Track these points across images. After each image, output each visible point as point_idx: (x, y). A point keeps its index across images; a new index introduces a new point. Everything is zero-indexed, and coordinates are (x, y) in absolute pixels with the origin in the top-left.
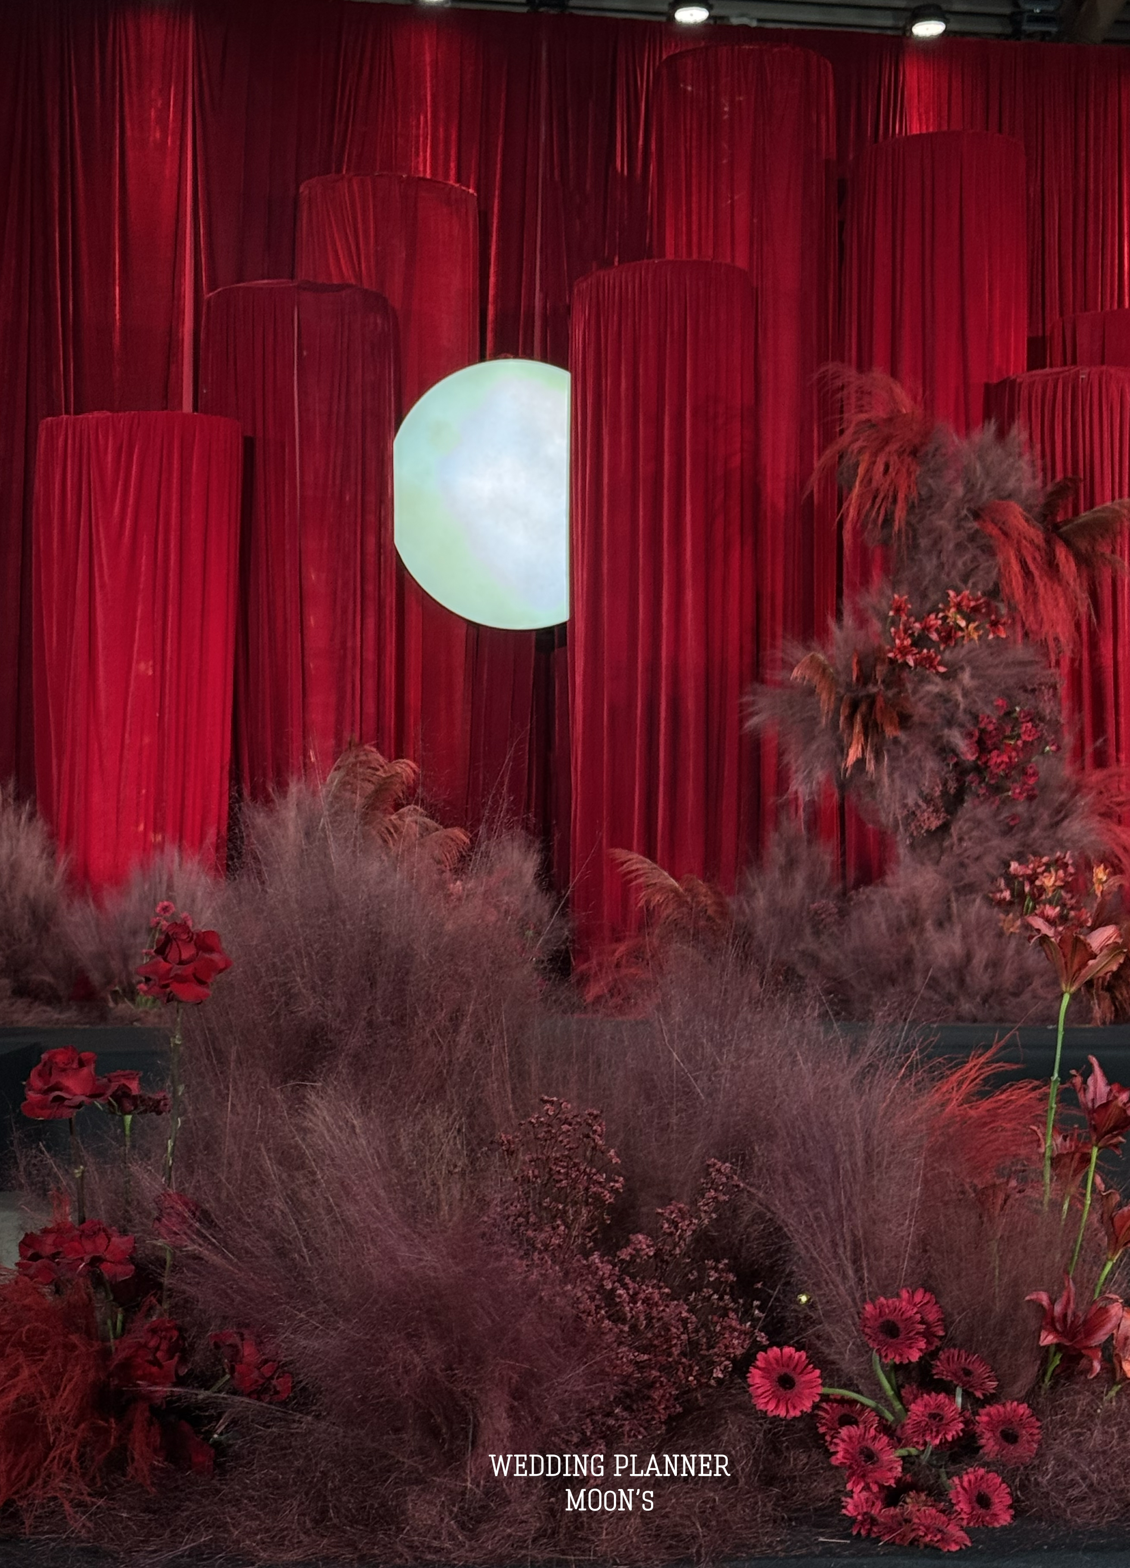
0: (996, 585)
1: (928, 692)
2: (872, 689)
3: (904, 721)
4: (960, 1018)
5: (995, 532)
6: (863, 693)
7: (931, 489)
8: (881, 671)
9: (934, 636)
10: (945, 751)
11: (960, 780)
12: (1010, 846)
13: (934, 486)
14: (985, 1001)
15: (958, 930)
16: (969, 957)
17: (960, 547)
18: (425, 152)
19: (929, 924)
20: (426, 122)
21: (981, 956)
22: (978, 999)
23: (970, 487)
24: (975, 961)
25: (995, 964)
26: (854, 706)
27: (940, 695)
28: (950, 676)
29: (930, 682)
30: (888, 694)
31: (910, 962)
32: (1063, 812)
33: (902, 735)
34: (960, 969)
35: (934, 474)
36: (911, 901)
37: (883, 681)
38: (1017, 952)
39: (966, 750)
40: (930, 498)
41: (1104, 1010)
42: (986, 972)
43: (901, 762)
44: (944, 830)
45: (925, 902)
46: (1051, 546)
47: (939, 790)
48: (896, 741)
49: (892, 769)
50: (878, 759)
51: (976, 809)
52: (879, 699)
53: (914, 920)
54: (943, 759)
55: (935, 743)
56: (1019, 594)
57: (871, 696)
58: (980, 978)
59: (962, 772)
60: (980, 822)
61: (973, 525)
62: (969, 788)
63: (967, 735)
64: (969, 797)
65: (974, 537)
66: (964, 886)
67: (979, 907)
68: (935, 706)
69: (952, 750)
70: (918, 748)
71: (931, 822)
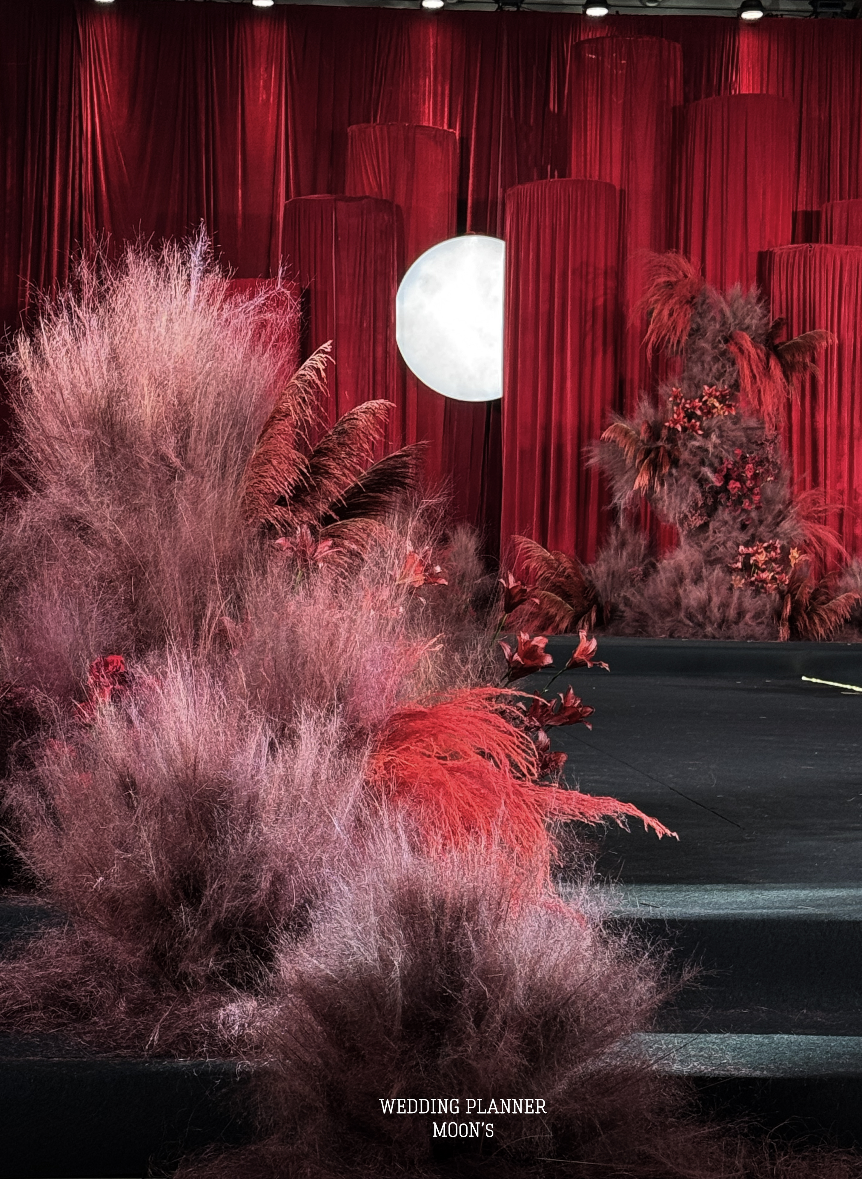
0: (736, 381)
1: (693, 446)
2: (660, 443)
3: (675, 462)
4: (705, 636)
5: (736, 350)
6: (654, 446)
7: (699, 325)
8: (664, 433)
9: (699, 413)
10: (702, 481)
13: (701, 323)
14: (720, 626)
15: (706, 585)
16: (710, 599)
17: (716, 359)
18: (429, 101)
20: (430, 82)
21: (716, 600)
22: (715, 625)
23: (724, 324)
24: (712, 604)
25: (724, 606)
26: (648, 453)
27: (699, 448)
28: (706, 436)
29: (695, 440)
30: (668, 447)
31: (678, 604)
32: (781, 516)
33: (674, 471)
34: (704, 607)
35: (701, 315)
36: (678, 568)
37: (667, 439)
38: (739, 599)
39: (715, 480)
40: (698, 330)
41: (784, 633)
42: (719, 610)
43: (675, 487)
44: (704, 527)
45: (686, 569)
46: (768, 359)
47: (700, 503)
48: (670, 474)
49: (670, 491)
50: (662, 485)
51: (724, 514)
52: (662, 450)
53: (681, 579)
54: (701, 486)
55: (695, 476)
56: (749, 388)
57: (658, 448)
58: (716, 613)
59: (715, 492)
60: (726, 523)
61: (723, 346)
62: (720, 502)
63: (715, 471)
64: (721, 508)
65: (723, 353)
66: (715, 560)
67: (718, 572)
68: (695, 454)
69: (707, 480)
70: (684, 479)
71: (696, 522)
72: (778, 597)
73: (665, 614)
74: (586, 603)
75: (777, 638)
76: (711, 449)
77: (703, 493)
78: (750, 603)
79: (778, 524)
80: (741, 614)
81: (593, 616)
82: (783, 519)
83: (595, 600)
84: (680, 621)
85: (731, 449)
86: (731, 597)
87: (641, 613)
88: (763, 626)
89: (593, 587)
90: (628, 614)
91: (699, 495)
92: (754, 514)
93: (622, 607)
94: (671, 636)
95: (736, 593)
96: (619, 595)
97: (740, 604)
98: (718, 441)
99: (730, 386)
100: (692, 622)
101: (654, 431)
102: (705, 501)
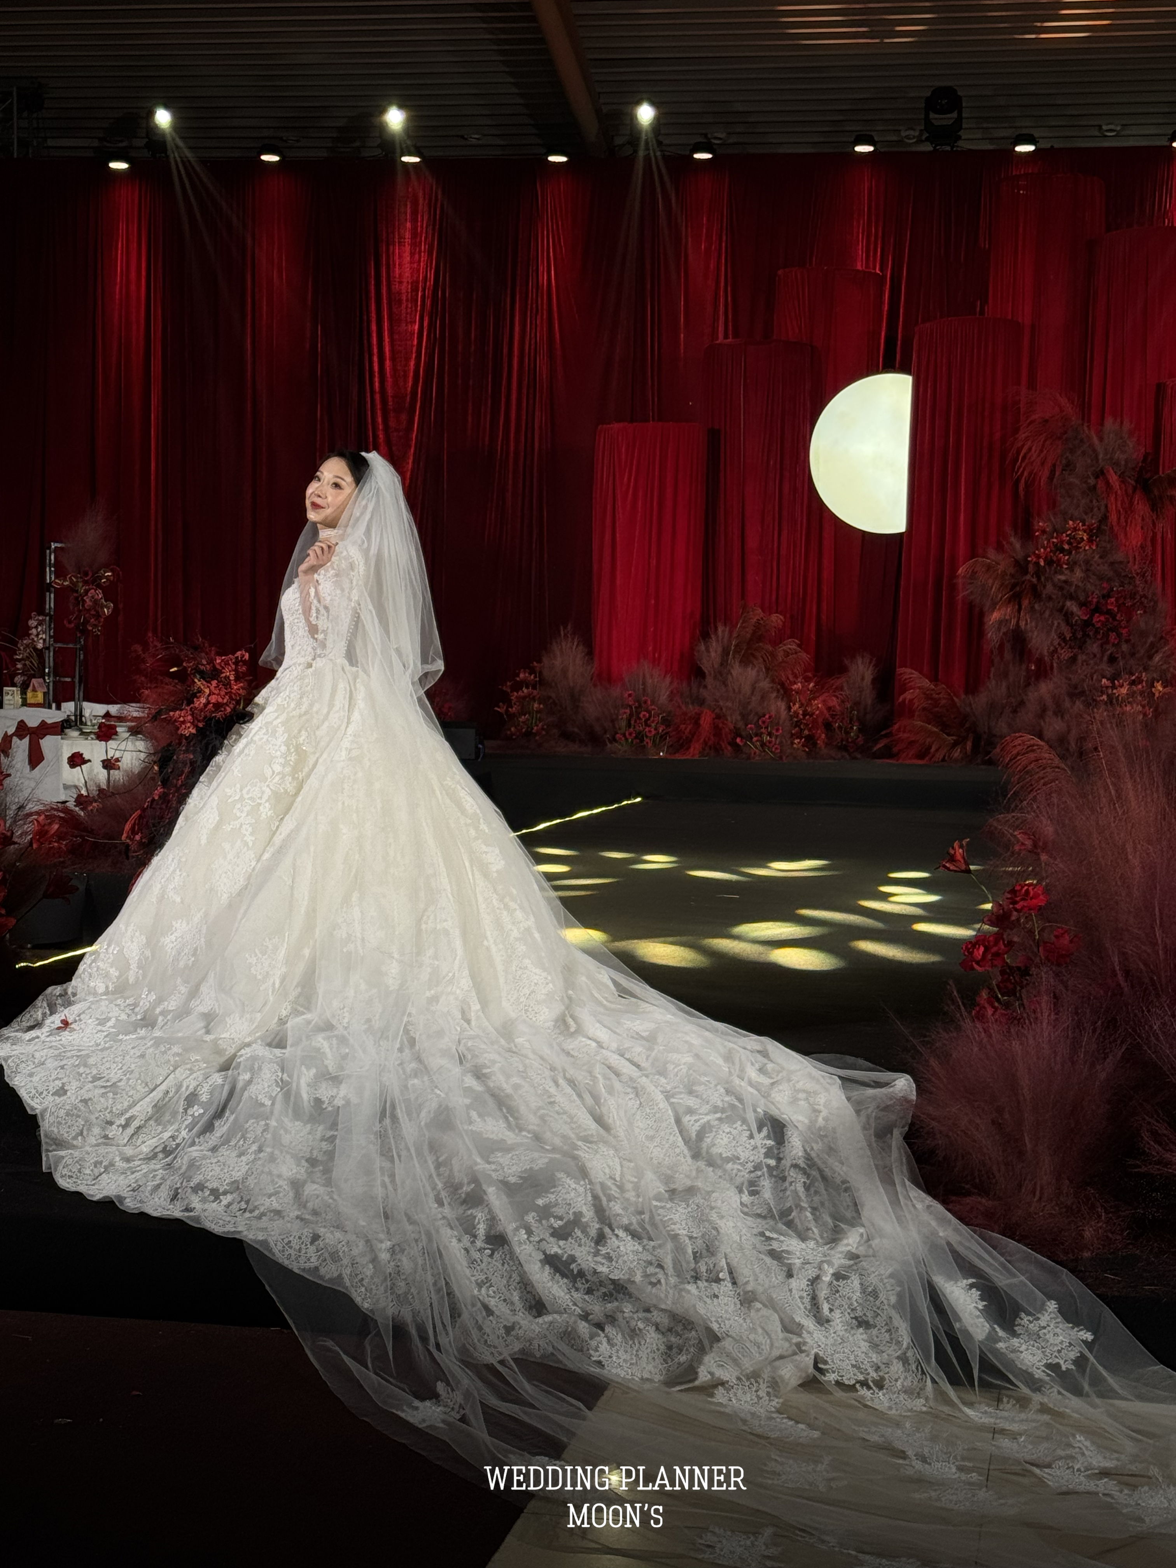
0: (1104, 515)
1: (1057, 580)
2: (1028, 577)
3: (1038, 596)
5: (1104, 486)
6: (1019, 580)
8: (1031, 568)
9: (1066, 547)
10: (1068, 616)
11: (1084, 631)
12: (1109, 670)
13: (1071, 458)
17: (1085, 494)
18: (862, 243)
20: (864, 224)
23: (1094, 458)
26: (1012, 586)
27: (1064, 581)
28: (1071, 569)
29: (1062, 574)
30: (1033, 580)
32: (1153, 650)
33: (1038, 605)
36: (1042, 701)
37: (1033, 573)
39: (1079, 614)
43: (1039, 619)
44: (1073, 660)
46: (1134, 494)
47: (1068, 636)
48: (1033, 607)
49: (1035, 623)
50: (1027, 618)
51: (1093, 648)
52: (1025, 584)
54: (1067, 620)
56: (1115, 522)
57: (1022, 582)
59: (1084, 625)
60: (1094, 655)
61: (1092, 482)
62: (1088, 635)
63: (1081, 604)
64: (1088, 640)
65: (1093, 489)
66: (1080, 692)
67: (1079, 705)
68: (1061, 589)
69: (1072, 613)
70: (1047, 613)
71: (1065, 654)
74: (964, 732)
76: (1076, 583)
77: (1070, 626)
81: (969, 745)
83: (973, 728)
85: (1097, 583)
89: (971, 717)
91: (1066, 628)
92: (1124, 647)
98: (1083, 575)
99: (1098, 521)
101: (1021, 566)
102: (1074, 634)
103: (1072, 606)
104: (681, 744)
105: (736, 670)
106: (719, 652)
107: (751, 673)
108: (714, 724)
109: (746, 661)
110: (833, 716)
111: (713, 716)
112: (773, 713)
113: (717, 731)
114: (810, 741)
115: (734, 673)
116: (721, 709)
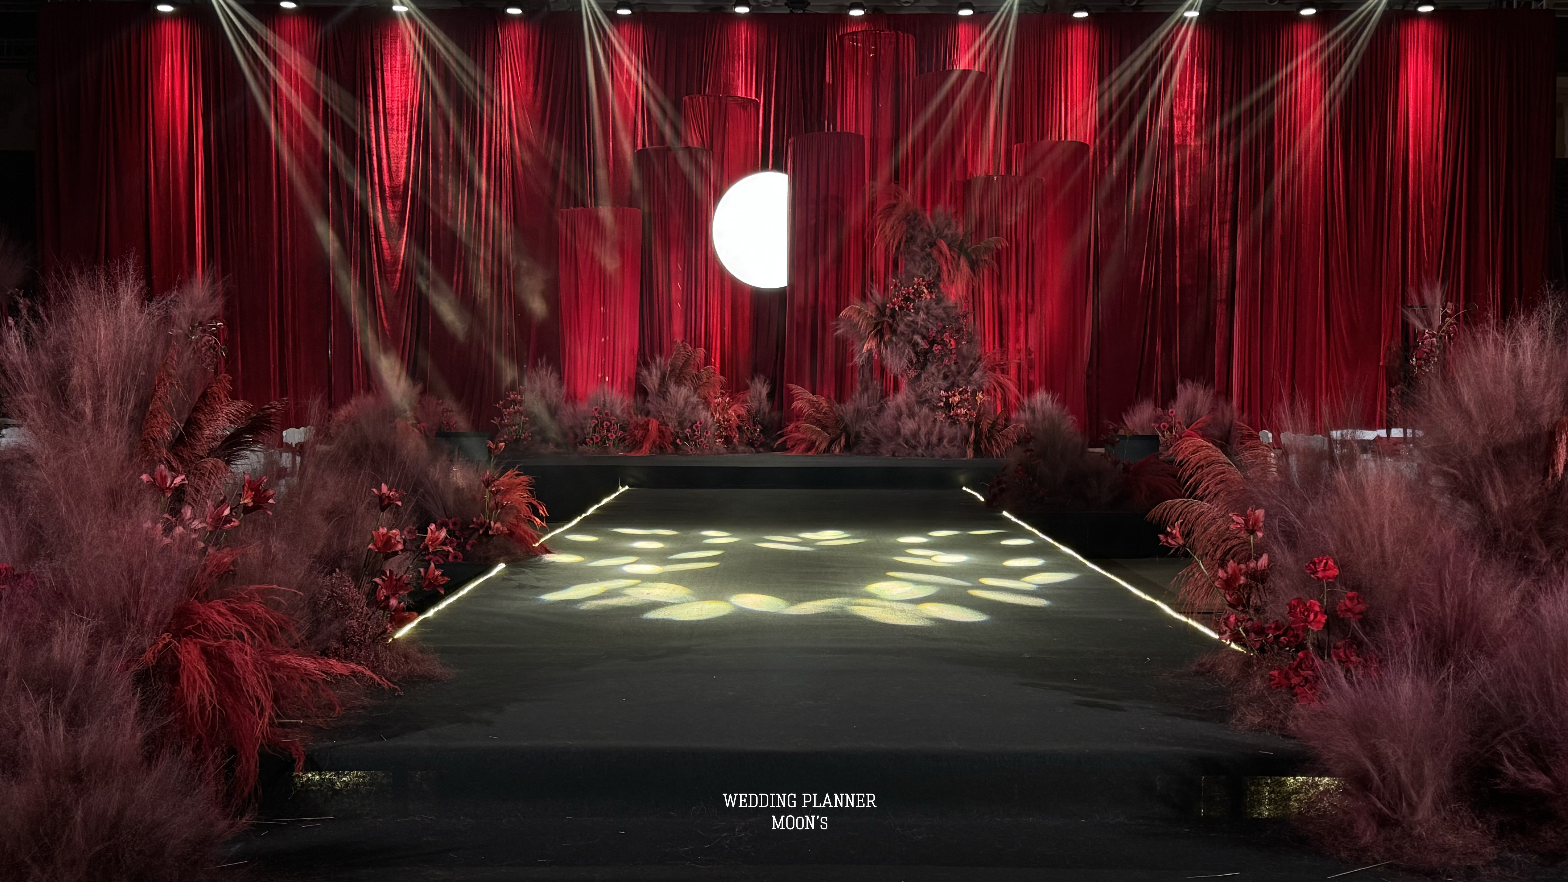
0: (938, 273)
1: (908, 320)
2: (886, 319)
3: (894, 332)
4: (917, 455)
5: (937, 252)
6: (880, 321)
7: (912, 235)
8: (888, 311)
9: (912, 297)
10: (915, 345)
11: (925, 357)
12: (944, 384)
13: (913, 233)
14: (927, 448)
15: (917, 419)
16: (919, 429)
17: (923, 259)
19: (904, 416)
21: (924, 430)
22: (924, 448)
23: (929, 234)
24: (921, 433)
25: (929, 433)
26: (876, 326)
27: (913, 321)
28: (917, 312)
29: (909, 316)
30: (891, 321)
31: (898, 432)
32: (973, 369)
33: (894, 339)
34: (915, 434)
35: (913, 228)
36: (898, 407)
37: (890, 316)
38: (940, 429)
39: (923, 344)
40: (911, 238)
41: (970, 453)
42: (925, 437)
43: (895, 349)
44: (918, 377)
45: (904, 409)
46: (959, 258)
47: (914, 360)
48: (891, 340)
49: (892, 352)
50: (886, 348)
51: (932, 368)
52: (885, 323)
53: (900, 414)
54: (914, 349)
55: (910, 342)
56: (946, 278)
57: (883, 322)
58: (923, 440)
59: (926, 353)
60: (933, 374)
61: (928, 250)
62: (929, 360)
63: (924, 337)
64: (929, 363)
65: (929, 255)
66: (925, 401)
67: (925, 410)
68: (909, 326)
69: (918, 344)
70: (901, 344)
71: (912, 374)
72: (967, 427)
73: (890, 439)
74: (839, 431)
75: (965, 456)
76: (920, 322)
77: (916, 353)
78: (948, 431)
79: (971, 374)
80: (940, 440)
81: (843, 441)
82: (975, 370)
83: (845, 429)
84: (900, 445)
85: (934, 322)
86: (935, 427)
87: (875, 439)
88: (955, 448)
89: (843, 420)
90: (867, 439)
91: (913, 355)
92: (953, 368)
93: (863, 435)
94: (893, 455)
95: (938, 424)
96: (860, 427)
97: (941, 432)
98: (925, 317)
99: (933, 278)
100: (907, 445)
101: (881, 310)
102: (918, 359)
103: (918, 338)
104: (636, 445)
105: (673, 389)
106: (659, 376)
107: (684, 391)
108: (659, 429)
109: (679, 383)
110: (742, 421)
111: (658, 423)
112: (702, 420)
113: (662, 434)
114: (728, 440)
115: (672, 391)
116: (663, 418)
